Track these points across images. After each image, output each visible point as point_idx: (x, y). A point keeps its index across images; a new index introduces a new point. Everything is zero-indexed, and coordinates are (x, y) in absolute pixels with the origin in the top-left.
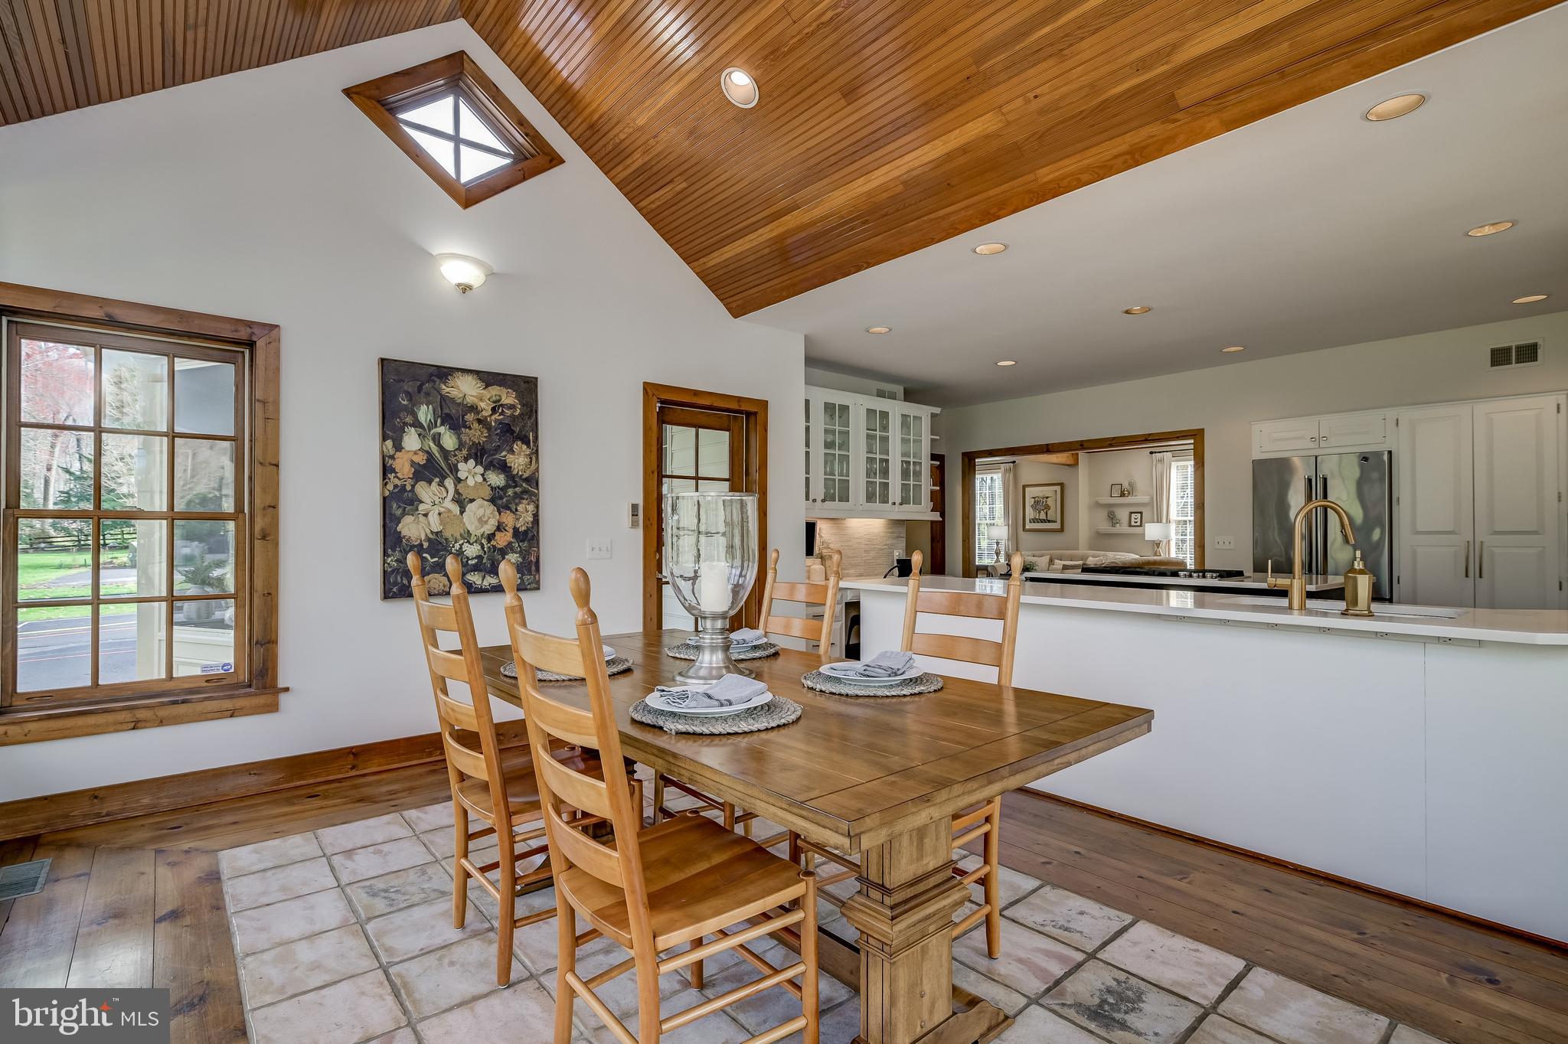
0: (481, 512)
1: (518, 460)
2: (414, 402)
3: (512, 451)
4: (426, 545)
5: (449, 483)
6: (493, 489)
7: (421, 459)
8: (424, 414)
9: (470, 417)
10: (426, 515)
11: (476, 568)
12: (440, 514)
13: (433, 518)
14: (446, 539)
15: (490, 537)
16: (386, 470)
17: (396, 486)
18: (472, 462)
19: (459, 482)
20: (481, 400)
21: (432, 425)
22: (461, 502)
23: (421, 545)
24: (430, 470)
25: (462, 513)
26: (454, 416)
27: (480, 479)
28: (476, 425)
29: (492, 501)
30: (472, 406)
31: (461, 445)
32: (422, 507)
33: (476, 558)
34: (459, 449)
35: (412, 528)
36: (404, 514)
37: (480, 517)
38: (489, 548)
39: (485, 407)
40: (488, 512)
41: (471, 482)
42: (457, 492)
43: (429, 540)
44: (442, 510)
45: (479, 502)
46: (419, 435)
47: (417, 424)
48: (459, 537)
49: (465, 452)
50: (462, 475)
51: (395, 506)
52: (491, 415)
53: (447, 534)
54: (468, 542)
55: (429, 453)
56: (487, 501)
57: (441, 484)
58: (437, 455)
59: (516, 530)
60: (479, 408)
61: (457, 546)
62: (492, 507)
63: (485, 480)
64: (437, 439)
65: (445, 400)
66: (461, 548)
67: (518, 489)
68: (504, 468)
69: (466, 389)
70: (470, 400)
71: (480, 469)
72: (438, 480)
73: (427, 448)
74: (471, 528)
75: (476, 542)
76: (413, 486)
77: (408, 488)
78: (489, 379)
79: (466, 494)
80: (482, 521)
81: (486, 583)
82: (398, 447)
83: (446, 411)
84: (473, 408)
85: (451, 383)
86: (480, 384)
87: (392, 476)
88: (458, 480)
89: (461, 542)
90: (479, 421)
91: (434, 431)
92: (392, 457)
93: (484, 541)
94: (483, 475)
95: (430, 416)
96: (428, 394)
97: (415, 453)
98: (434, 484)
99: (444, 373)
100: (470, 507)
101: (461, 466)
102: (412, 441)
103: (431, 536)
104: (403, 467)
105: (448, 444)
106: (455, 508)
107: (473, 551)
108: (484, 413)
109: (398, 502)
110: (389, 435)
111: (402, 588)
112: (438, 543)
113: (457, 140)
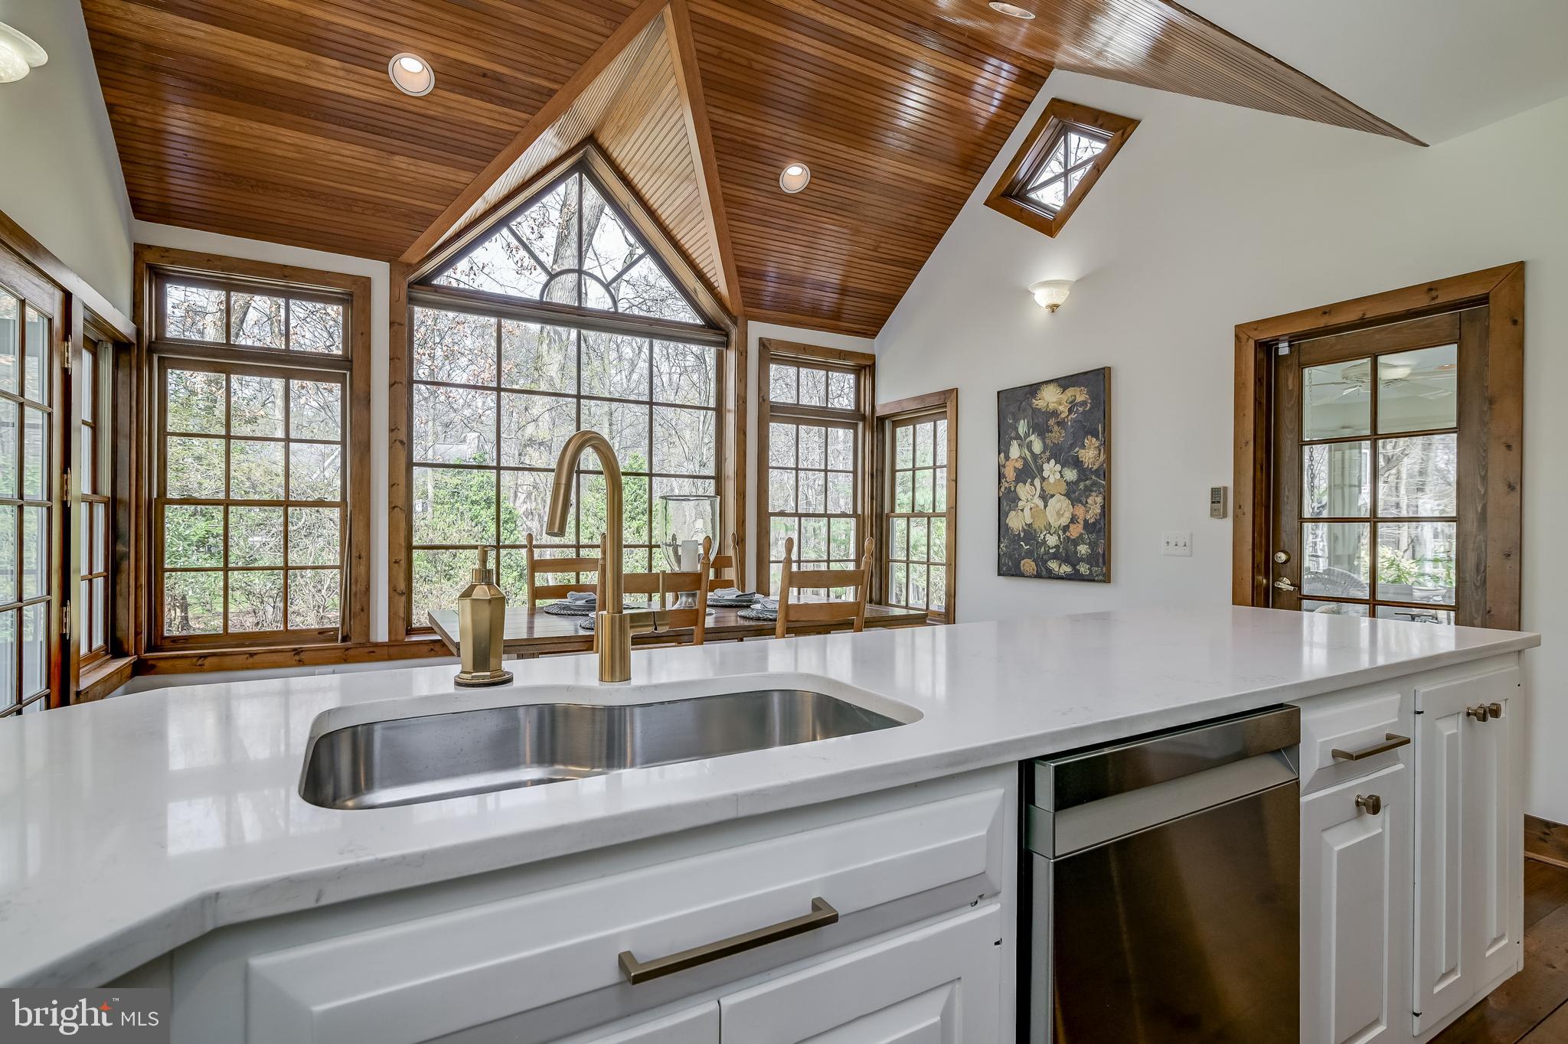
0: (1058, 506)
1: (1089, 454)
2: (1016, 420)
3: (1083, 447)
4: (1022, 534)
5: (1037, 482)
6: (1068, 483)
7: (1019, 465)
8: (1022, 427)
9: (1052, 422)
10: (1022, 510)
11: (1055, 557)
12: (1031, 509)
13: (1027, 511)
14: (1035, 530)
15: (1066, 529)
16: (1001, 476)
17: (1006, 488)
18: (1053, 461)
19: (1044, 481)
20: (1060, 404)
21: (1027, 435)
22: (1045, 497)
23: (1019, 534)
24: (1028, 472)
25: (1045, 506)
26: (1042, 423)
27: (1058, 476)
28: (1056, 428)
29: (1067, 495)
30: (1053, 412)
31: (1045, 447)
32: (1020, 504)
33: (1055, 547)
34: (1044, 452)
35: (1015, 522)
36: (1010, 510)
37: (1058, 510)
38: (1064, 538)
39: (1063, 409)
40: (1065, 505)
41: (1052, 480)
42: (1042, 489)
43: (1024, 530)
44: (1033, 505)
45: (1057, 496)
46: (1019, 445)
47: (1018, 437)
48: (1043, 529)
49: (1048, 454)
50: (1045, 474)
51: (1005, 504)
52: (1068, 416)
53: (1035, 526)
54: (1049, 533)
55: (1025, 459)
56: (1064, 495)
57: (1032, 484)
58: (1030, 460)
59: (1086, 521)
60: (1059, 412)
61: (1042, 536)
62: (1067, 501)
63: (1062, 476)
64: (1029, 446)
65: (1036, 411)
66: (1044, 538)
67: (1088, 482)
68: (1077, 463)
69: (1050, 398)
70: (1052, 406)
71: (1058, 467)
72: (1029, 480)
73: (1023, 455)
74: (1052, 521)
75: (1054, 533)
76: (1015, 487)
77: (1013, 489)
78: (1065, 383)
79: (1049, 490)
80: (1059, 515)
81: (1062, 571)
82: (1007, 458)
83: (1036, 421)
84: (1055, 413)
85: (1039, 396)
86: (1059, 390)
87: (1003, 481)
88: (1043, 479)
89: (1045, 533)
90: (1058, 424)
91: (1028, 440)
92: (1004, 466)
93: (1061, 532)
94: (1060, 472)
95: (1025, 429)
96: (1024, 410)
97: (1017, 460)
98: (1028, 484)
99: (1033, 389)
100: (1052, 502)
101: (1046, 466)
102: (1015, 451)
103: (1025, 527)
104: (1010, 473)
105: (1037, 447)
106: (1041, 504)
107: (1052, 541)
108: (1063, 416)
109: (1007, 501)
110: (1003, 448)
111: (1008, 568)
112: (1030, 534)
113: (1066, 174)
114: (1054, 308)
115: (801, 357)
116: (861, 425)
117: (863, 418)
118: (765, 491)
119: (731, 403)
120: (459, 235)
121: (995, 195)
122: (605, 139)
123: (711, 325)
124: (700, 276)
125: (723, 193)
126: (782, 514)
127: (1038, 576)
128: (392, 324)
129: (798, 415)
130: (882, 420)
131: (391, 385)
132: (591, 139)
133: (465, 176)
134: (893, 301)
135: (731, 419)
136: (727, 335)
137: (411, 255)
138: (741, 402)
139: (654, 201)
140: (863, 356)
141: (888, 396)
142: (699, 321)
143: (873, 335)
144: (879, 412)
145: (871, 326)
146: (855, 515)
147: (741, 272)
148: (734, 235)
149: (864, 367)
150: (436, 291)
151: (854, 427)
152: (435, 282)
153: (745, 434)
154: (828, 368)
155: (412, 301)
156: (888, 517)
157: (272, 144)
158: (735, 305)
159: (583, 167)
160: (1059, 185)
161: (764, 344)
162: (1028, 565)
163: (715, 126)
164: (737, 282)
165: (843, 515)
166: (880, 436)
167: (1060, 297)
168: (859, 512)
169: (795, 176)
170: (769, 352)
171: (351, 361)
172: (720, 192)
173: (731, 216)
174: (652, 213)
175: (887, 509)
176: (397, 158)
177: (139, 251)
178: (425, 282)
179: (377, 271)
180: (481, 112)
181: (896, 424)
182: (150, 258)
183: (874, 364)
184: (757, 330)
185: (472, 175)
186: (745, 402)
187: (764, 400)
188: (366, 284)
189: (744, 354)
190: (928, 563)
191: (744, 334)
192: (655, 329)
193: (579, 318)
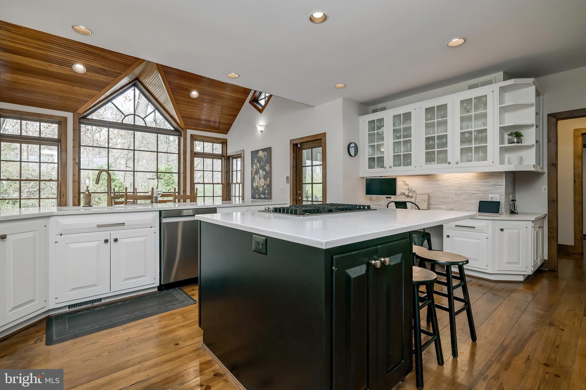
1: (267, 168)
2: (255, 159)
3: (266, 166)
5: (258, 174)
6: (264, 175)
7: (255, 170)
8: (256, 161)
11: (262, 193)
13: (257, 182)
15: (263, 186)
16: (252, 173)
17: (253, 176)
20: (262, 155)
21: (257, 163)
22: (260, 179)
23: (255, 188)
24: (257, 172)
26: (260, 160)
28: (262, 162)
29: (264, 178)
32: (255, 180)
33: (261, 191)
34: (260, 167)
35: (255, 185)
36: (254, 182)
37: (262, 182)
38: (263, 189)
39: (263, 157)
40: (263, 180)
41: (261, 174)
42: (259, 176)
46: (255, 165)
47: (255, 163)
48: (260, 186)
53: (258, 186)
58: (257, 169)
59: (267, 184)
61: (259, 188)
65: (258, 157)
67: (267, 175)
68: (265, 170)
69: (260, 154)
76: (255, 176)
78: (263, 150)
79: (261, 177)
80: (262, 183)
81: (263, 197)
82: (253, 168)
83: (258, 159)
84: (261, 158)
86: (262, 152)
90: (262, 160)
92: (252, 171)
94: (262, 172)
96: (256, 156)
99: (258, 151)
101: (260, 171)
102: (254, 167)
104: (254, 173)
105: (258, 166)
106: (259, 180)
107: (261, 189)
109: (253, 180)
110: (252, 166)
111: (253, 197)
112: (257, 187)
113: (265, 98)
114: (262, 131)
115: (204, 139)
116: (223, 158)
117: (224, 156)
118: (193, 177)
119: (182, 152)
120: (95, 105)
121: (250, 101)
122: (141, 79)
123: (176, 130)
124: (172, 117)
125: (174, 98)
126: (199, 183)
127: (259, 199)
128: (73, 130)
129: (204, 155)
130: (229, 157)
131: (73, 147)
132: (137, 79)
133: (96, 92)
134: (231, 125)
135: (182, 156)
136: (181, 133)
137: (81, 111)
138: (184, 152)
139: (157, 96)
140: (223, 139)
141: (230, 152)
142: (172, 129)
143: (226, 133)
144: (229, 154)
145: (226, 131)
146: (222, 183)
147: (182, 117)
149: (224, 142)
150: (88, 120)
151: (221, 159)
152: (88, 117)
154: (213, 142)
155: (80, 123)
156: (231, 184)
157: (36, 83)
158: (183, 126)
159: (135, 85)
160: (264, 100)
161: (192, 136)
162: (257, 196)
163: (169, 82)
164: (181, 119)
165: (218, 184)
166: (228, 162)
167: (263, 129)
169: (194, 94)
170: (194, 138)
171: (61, 140)
172: (172, 97)
173: (176, 103)
174: (156, 100)
175: (231, 182)
176: (75, 87)
178: (84, 117)
179: (69, 116)
180: (100, 77)
181: (233, 158)
183: (227, 141)
184: (190, 132)
185: (98, 92)
186: (186, 152)
187: (192, 151)
188: (66, 119)
189: (185, 138)
190: (235, 196)
191: (186, 133)
192: (159, 131)
193: (134, 128)
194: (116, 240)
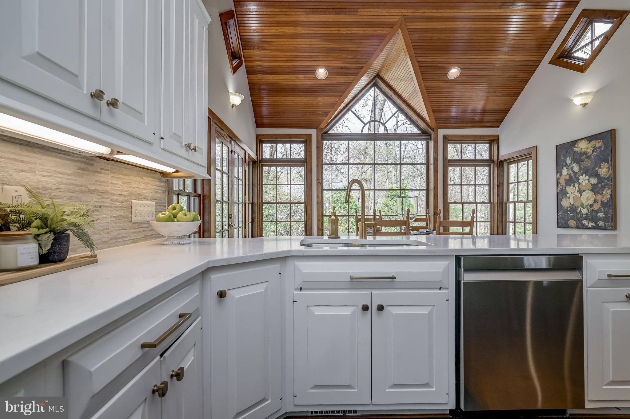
0: (587, 195)
1: (603, 171)
2: (565, 158)
3: (600, 167)
4: (569, 209)
5: (576, 185)
6: (592, 185)
7: (567, 178)
8: (568, 161)
9: (583, 157)
10: (569, 198)
11: (586, 219)
12: (573, 197)
13: (571, 199)
14: (576, 207)
15: (591, 206)
16: (558, 183)
17: (560, 188)
18: (584, 175)
19: (580, 184)
20: (588, 149)
21: (571, 164)
22: (580, 192)
23: (567, 209)
24: (571, 181)
25: (581, 196)
26: (578, 158)
27: (587, 182)
28: (586, 160)
29: (592, 190)
30: (584, 152)
31: (580, 169)
32: (568, 195)
33: (585, 214)
34: (580, 171)
35: (565, 203)
36: (563, 198)
37: (588, 197)
38: (591, 210)
39: (590, 151)
40: (591, 195)
41: (584, 183)
42: (579, 188)
43: (570, 207)
44: (574, 195)
45: (587, 191)
46: (567, 169)
47: (566, 165)
48: (580, 206)
49: (582, 172)
50: (580, 181)
51: (560, 195)
52: (592, 154)
53: (576, 205)
54: (583, 208)
55: (570, 175)
56: (590, 190)
57: (574, 186)
58: (573, 175)
59: (602, 202)
60: (587, 152)
61: (579, 209)
62: (592, 193)
63: (589, 182)
64: (572, 169)
65: (575, 153)
66: (580, 210)
67: (603, 184)
68: (597, 175)
69: (583, 146)
70: (583, 150)
71: (587, 178)
72: (573, 184)
73: (569, 173)
74: (584, 202)
75: (585, 208)
76: (565, 188)
77: (564, 189)
78: (590, 139)
79: (582, 188)
80: (588, 199)
81: (589, 225)
82: (561, 175)
83: (575, 157)
84: (585, 153)
85: (577, 146)
86: (587, 142)
87: (559, 185)
88: (579, 183)
89: (581, 208)
90: (587, 158)
91: (571, 166)
92: (559, 179)
93: (589, 207)
94: (588, 180)
95: (570, 161)
96: (569, 153)
97: (566, 176)
98: (571, 186)
99: (574, 143)
100: (584, 194)
101: (580, 177)
102: (565, 172)
103: (570, 206)
104: (562, 182)
105: (576, 169)
106: (578, 195)
107: (584, 211)
108: (589, 154)
109: (561, 194)
110: (559, 169)
111: (562, 223)
112: (573, 208)
113: (592, 42)
114: (584, 105)
115: (462, 140)
116: (492, 165)
117: (493, 162)
118: (447, 194)
119: (432, 161)
120: (336, 117)
121: (554, 59)
122: (382, 75)
123: (424, 132)
124: (419, 115)
125: (425, 85)
126: (455, 203)
127: (577, 227)
128: (317, 147)
129: (462, 163)
130: (502, 162)
131: (317, 166)
132: (378, 75)
133: (337, 99)
134: (506, 111)
135: (432, 167)
136: (430, 136)
137: (322, 126)
138: (436, 160)
139: (400, 92)
140: (493, 136)
141: (504, 152)
142: (419, 132)
143: (498, 127)
144: (501, 158)
145: (497, 122)
146: (490, 202)
147: (434, 112)
148: (430, 99)
149: (494, 141)
150: (329, 135)
151: (489, 166)
152: (329, 132)
153: (438, 172)
154: (475, 143)
155: (323, 139)
156: (506, 203)
157: (287, 102)
158: (433, 124)
159: (375, 85)
160: (589, 47)
161: (445, 137)
162: (572, 223)
163: (419, 63)
164: (433, 115)
165: (484, 203)
166: (502, 169)
167: (588, 100)
168: (492, 201)
169: (454, 72)
170: (447, 139)
171: (307, 160)
172: (423, 85)
173: (428, 92)
174: (399, 96)
175: (505, 200)
176: (318, 98)
177: (258, 136)
178: (326, 133)
179: (313, 132)
180: (341, 79)
181: (509, 163)
182: (260, 138)
183: (498, 139)
184: (442, 132)
185: (339, 98)
186: (437, 160)
187: (446, 159)
188: (310, 136)
189: (437, 142)
190: (525, 223)
191: (437, 134)
192: (402, 137)
193: (374, 137)
194: (381, 308)
